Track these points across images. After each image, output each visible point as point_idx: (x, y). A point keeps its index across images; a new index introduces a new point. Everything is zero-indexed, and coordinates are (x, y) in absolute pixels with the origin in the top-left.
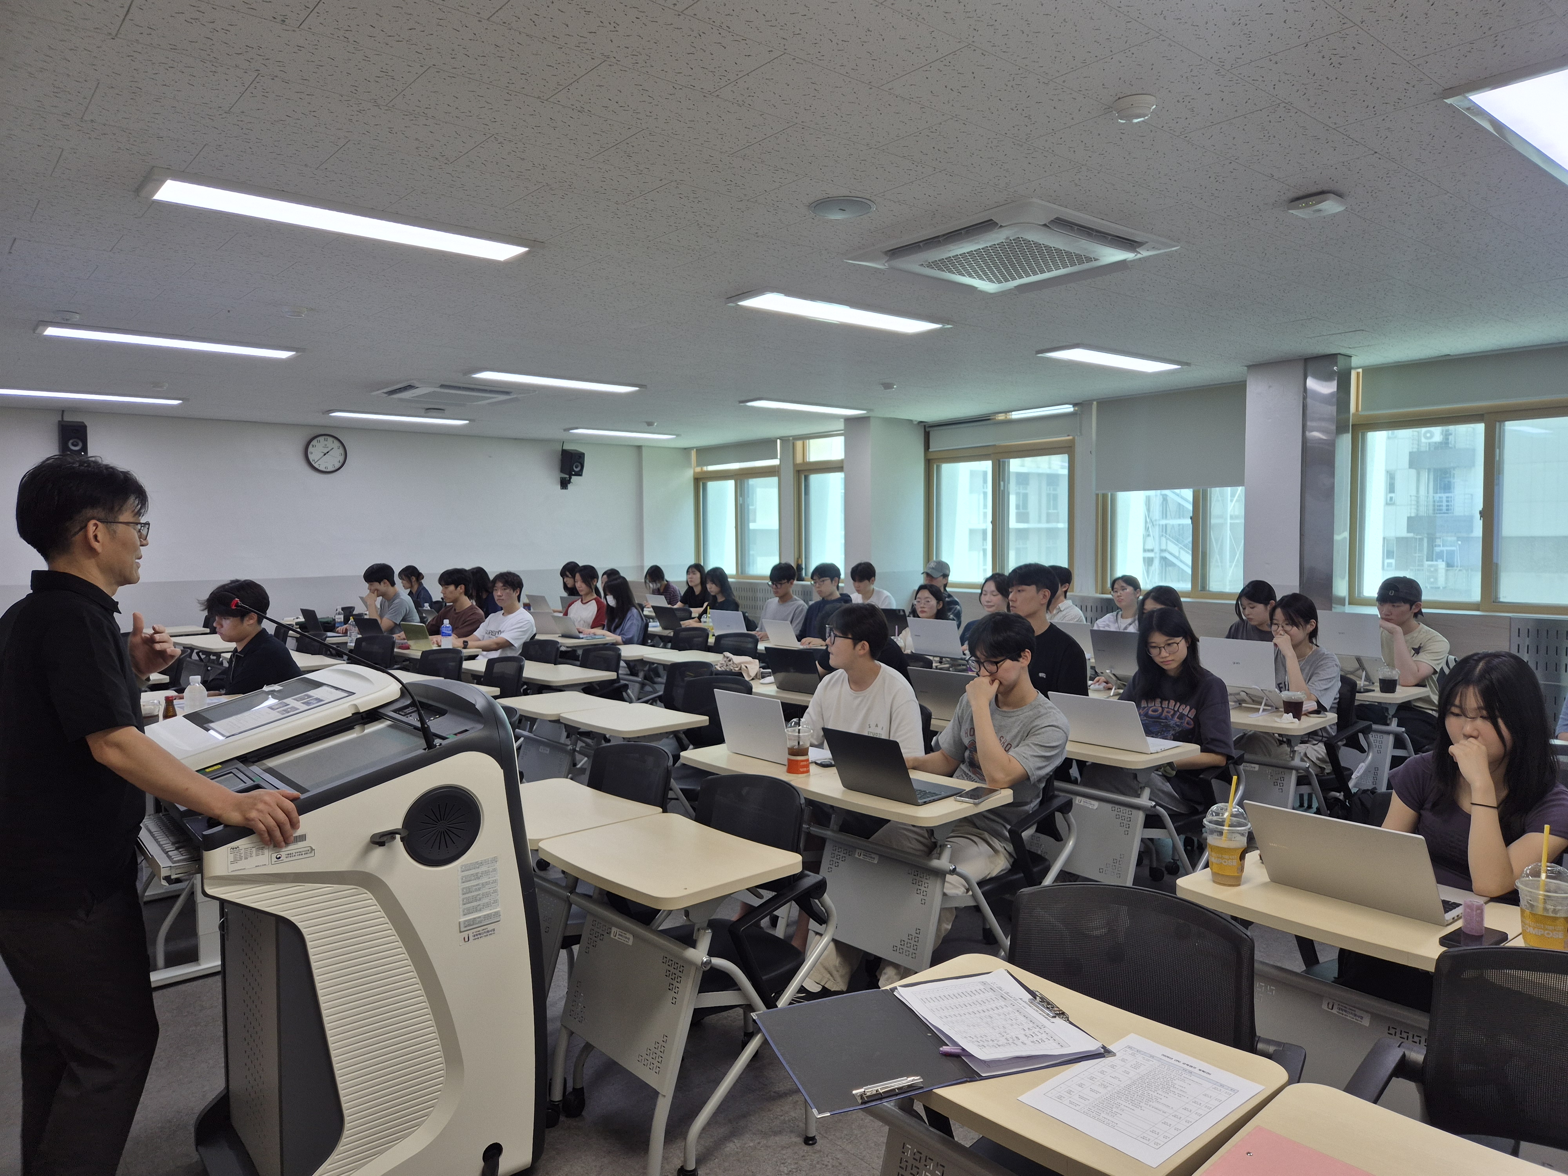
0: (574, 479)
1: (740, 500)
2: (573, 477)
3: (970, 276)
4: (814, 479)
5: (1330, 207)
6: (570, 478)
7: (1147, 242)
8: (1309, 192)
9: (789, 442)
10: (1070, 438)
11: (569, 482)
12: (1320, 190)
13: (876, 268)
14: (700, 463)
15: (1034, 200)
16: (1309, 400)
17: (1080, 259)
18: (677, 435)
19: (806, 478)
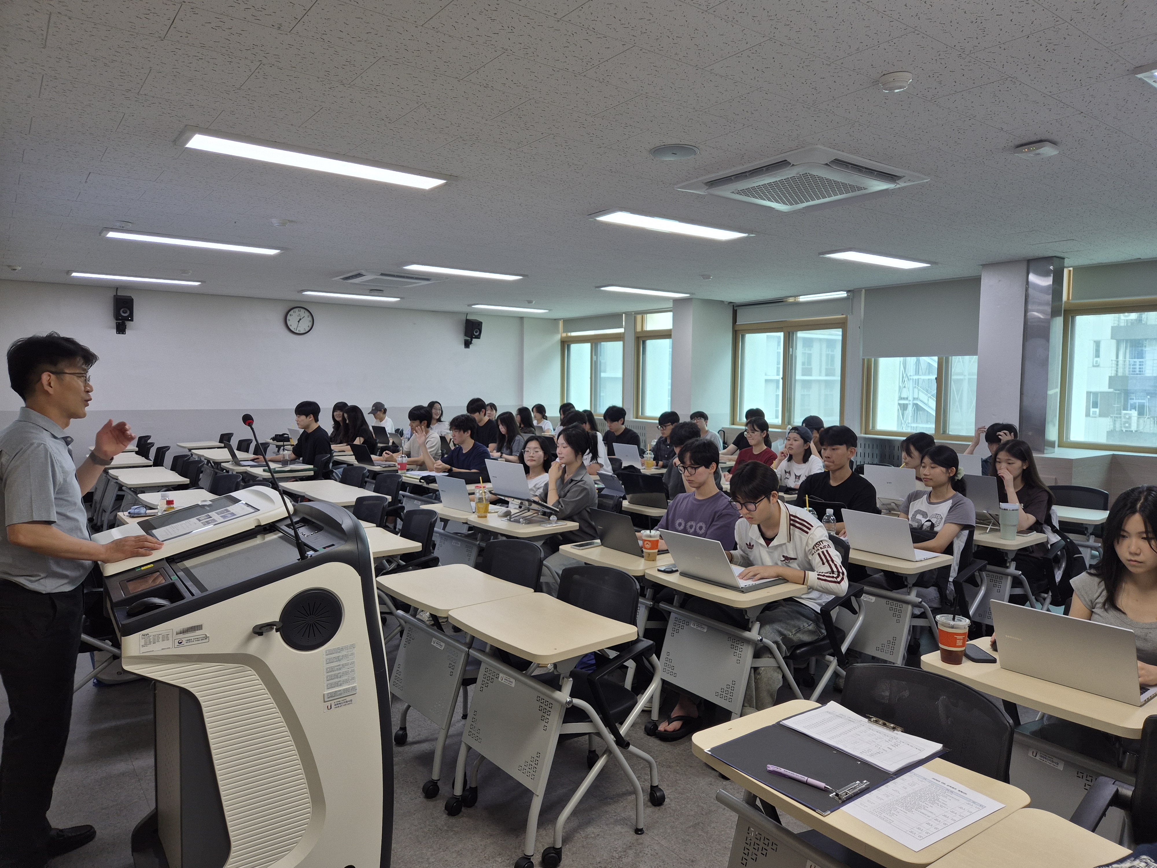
0: (474, 340)
1: (594, 358)
2: (473, 339)
3: (769, 200)
4: (650, 343)
5: (1048, 151)
6: (472, 340)
7: (904, 176)
8: (1031, 141)
9: (632, 316)
10: (844, 316)
11: (471, 343)
12: (1039, 139)
13: (698, 194)
14: (566, 330)
15: (819, 146)
16: (1031, 291)
17: (853, 188)
18: (550, 310)
19: (644, 343)
